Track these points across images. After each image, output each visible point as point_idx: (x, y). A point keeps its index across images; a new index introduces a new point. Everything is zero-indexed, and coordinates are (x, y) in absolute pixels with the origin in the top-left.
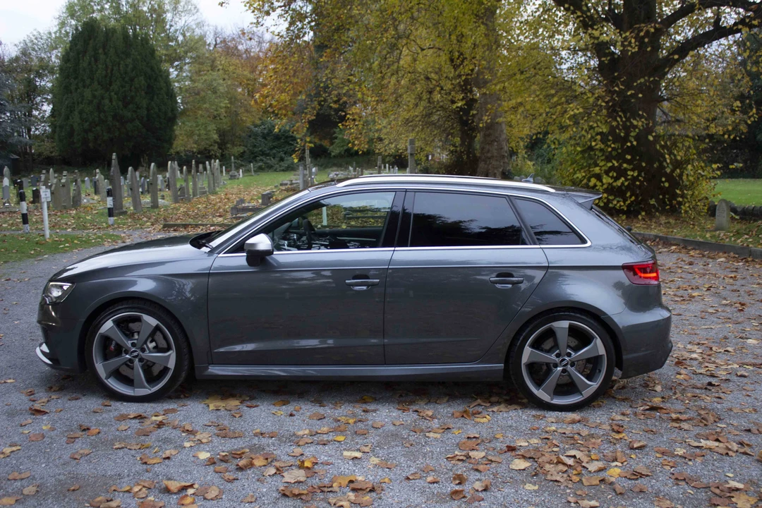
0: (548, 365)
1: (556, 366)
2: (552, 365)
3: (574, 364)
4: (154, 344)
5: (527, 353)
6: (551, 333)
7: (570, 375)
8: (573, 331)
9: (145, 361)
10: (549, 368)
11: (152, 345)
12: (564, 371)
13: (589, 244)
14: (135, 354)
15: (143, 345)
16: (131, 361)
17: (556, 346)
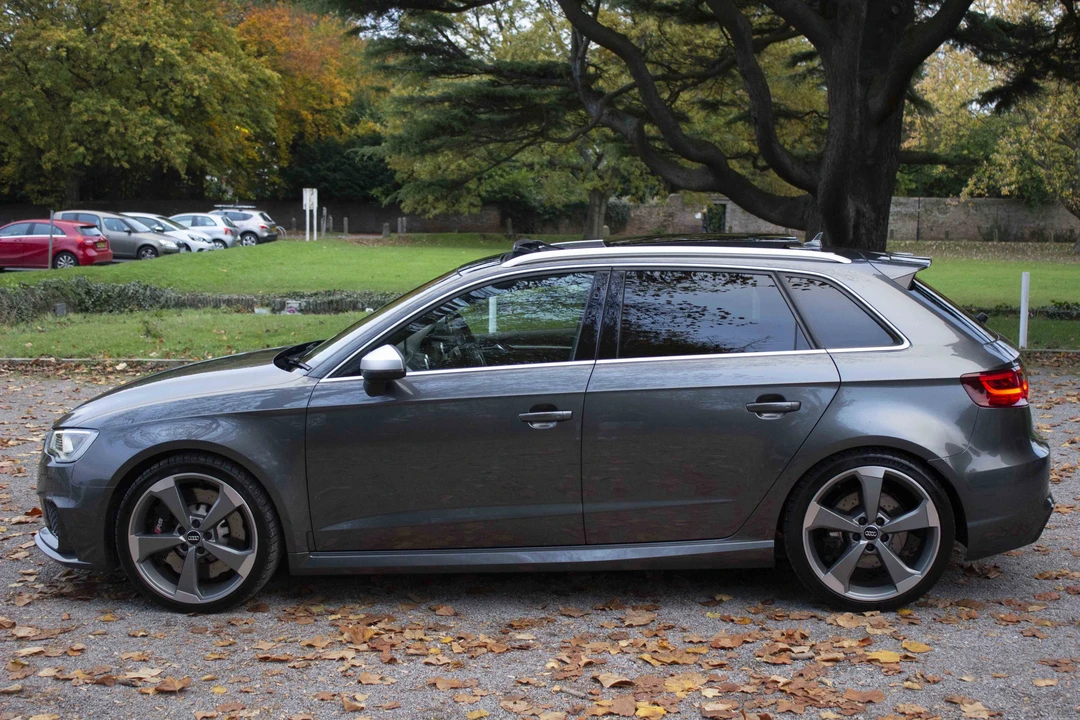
0: (845, 534)
1: (858, 537)
2: (851, 535)
3: (888, 537)
4: (225, 531)
5: (814, 513)
6: (854, 485)
7: (878, 555)
8: (890, 485)
9: (206, 553)
10: (847, 539)
11: (222, 531)
12: (870, 547)
13: (906, 344)
14: (194, 538)
15: (210, 529)
16: (184, 546)
17: (861, 506)
